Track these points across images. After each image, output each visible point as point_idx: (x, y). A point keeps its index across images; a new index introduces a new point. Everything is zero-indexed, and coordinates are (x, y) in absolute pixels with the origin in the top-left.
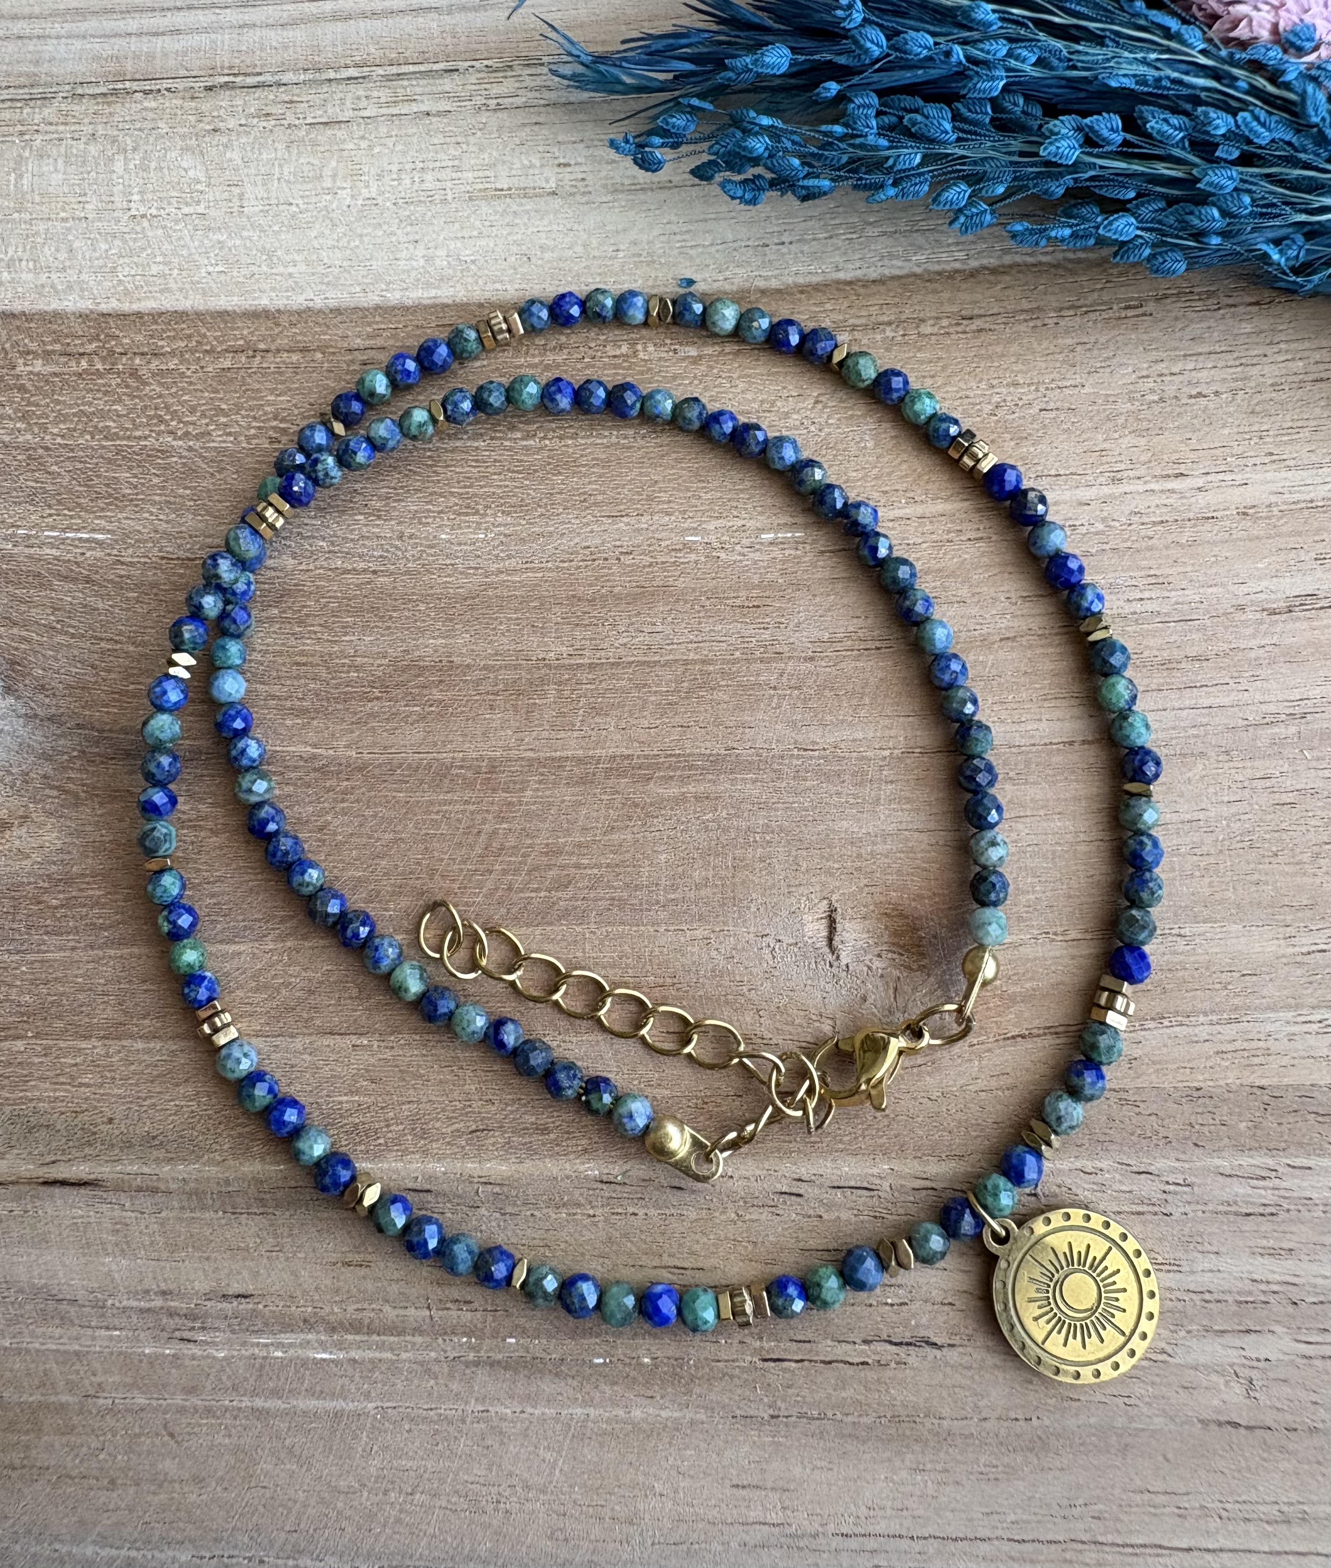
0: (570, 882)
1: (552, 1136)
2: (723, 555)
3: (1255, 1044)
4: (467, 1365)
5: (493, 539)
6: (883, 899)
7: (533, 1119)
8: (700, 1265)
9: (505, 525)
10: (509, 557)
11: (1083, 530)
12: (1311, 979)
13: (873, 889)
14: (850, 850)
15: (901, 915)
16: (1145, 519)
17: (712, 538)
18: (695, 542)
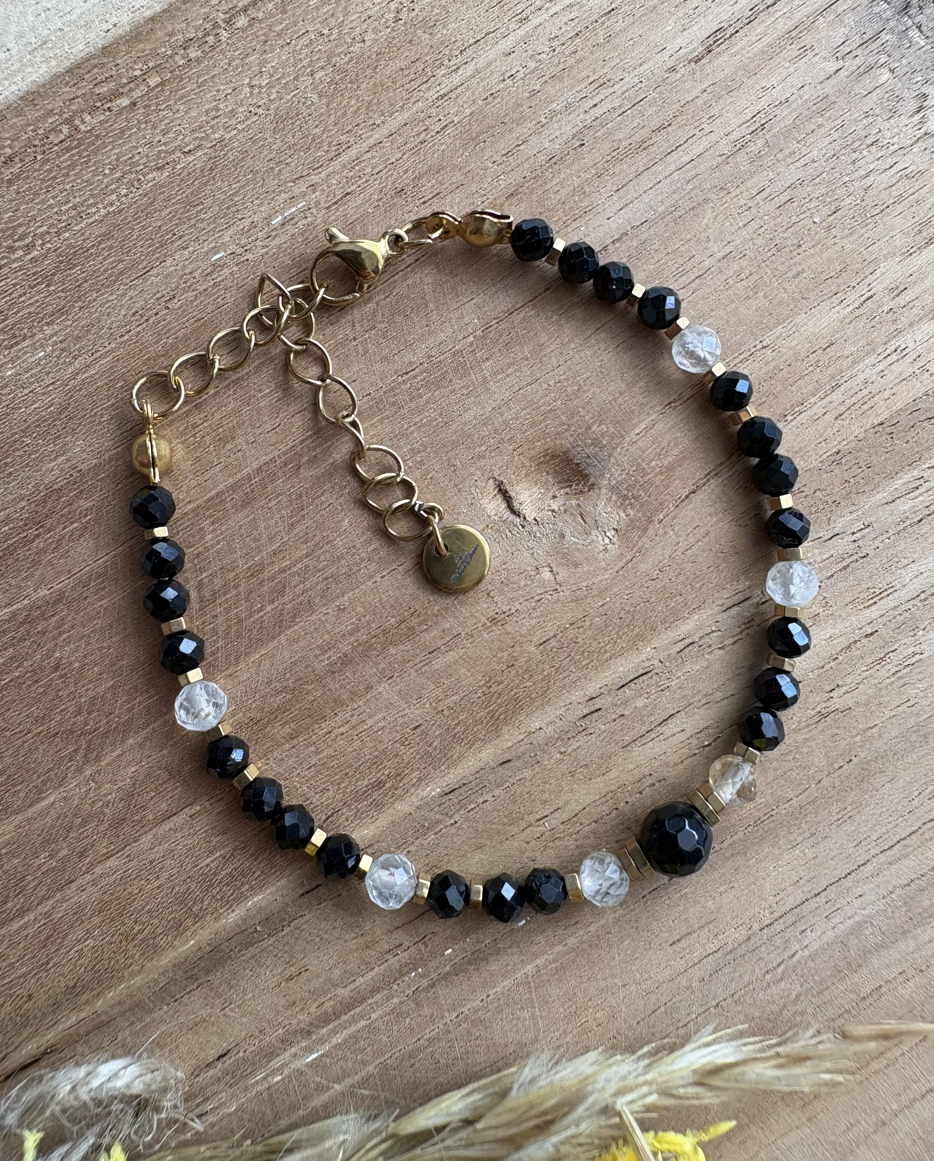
0: (284, 587)
1: (388, 785)
2: (250, 256)
3: (860, 395)
4: (426, 990)
5: (53, 351)
6: (532, 452)
7: (366, 782)
8: (554, 807)
9: (55, 334)
10: (75, 358)
11: (520, 75)
12: (873, 323)
13: (520, 450)
14: (485, 431)
15: (554, 456)
16: (563, 39)
17: (233, 248)
18: (220, 259)
